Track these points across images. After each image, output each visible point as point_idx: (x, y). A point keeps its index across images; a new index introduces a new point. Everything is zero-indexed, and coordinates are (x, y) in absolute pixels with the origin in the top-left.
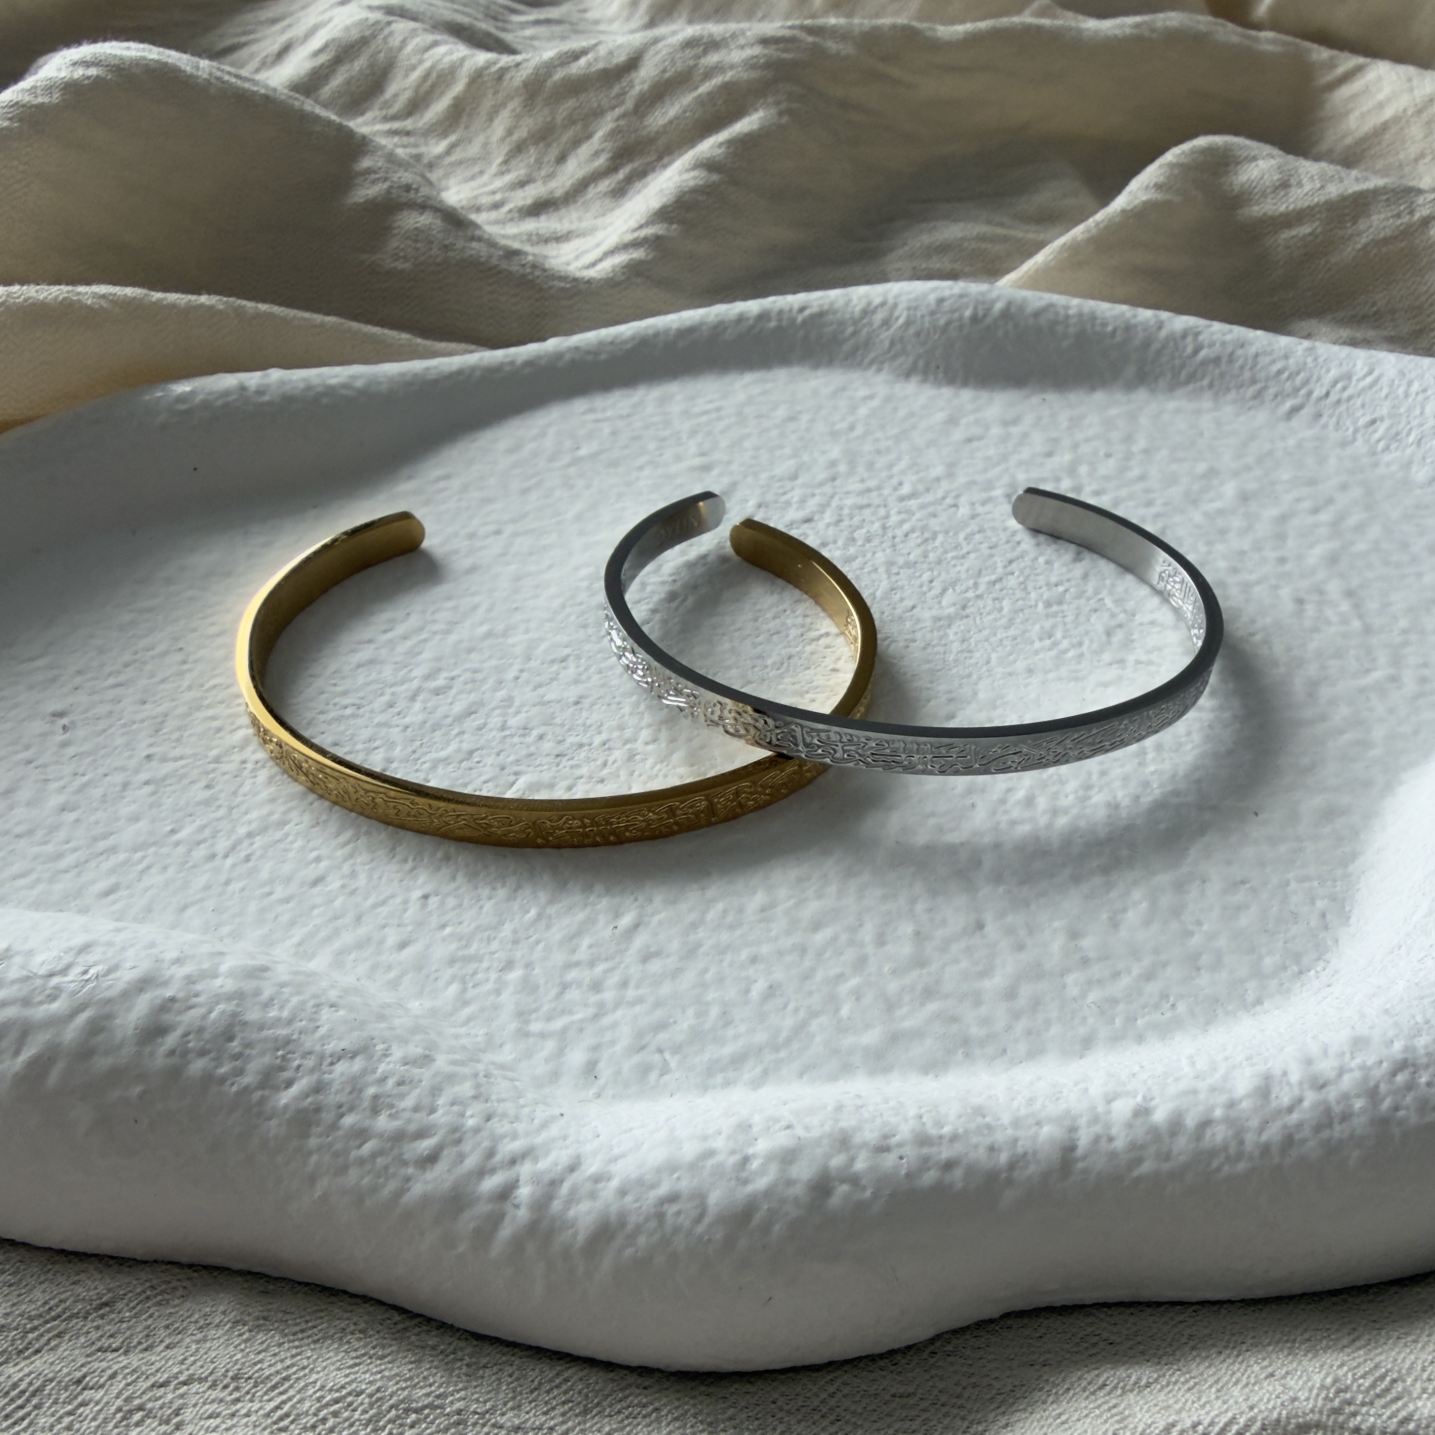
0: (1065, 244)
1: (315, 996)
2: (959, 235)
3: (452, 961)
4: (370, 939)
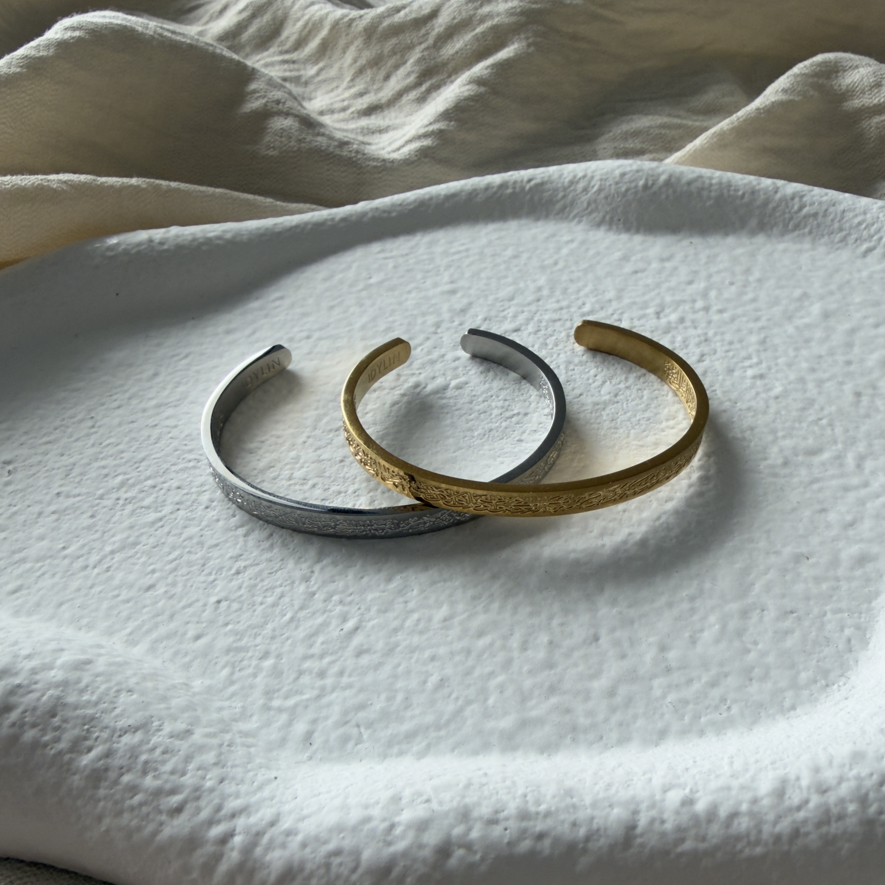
0: (715, 133)
1: (119, 683)
2: (648, 124)
3: (228, 651)
4: (176, 632)
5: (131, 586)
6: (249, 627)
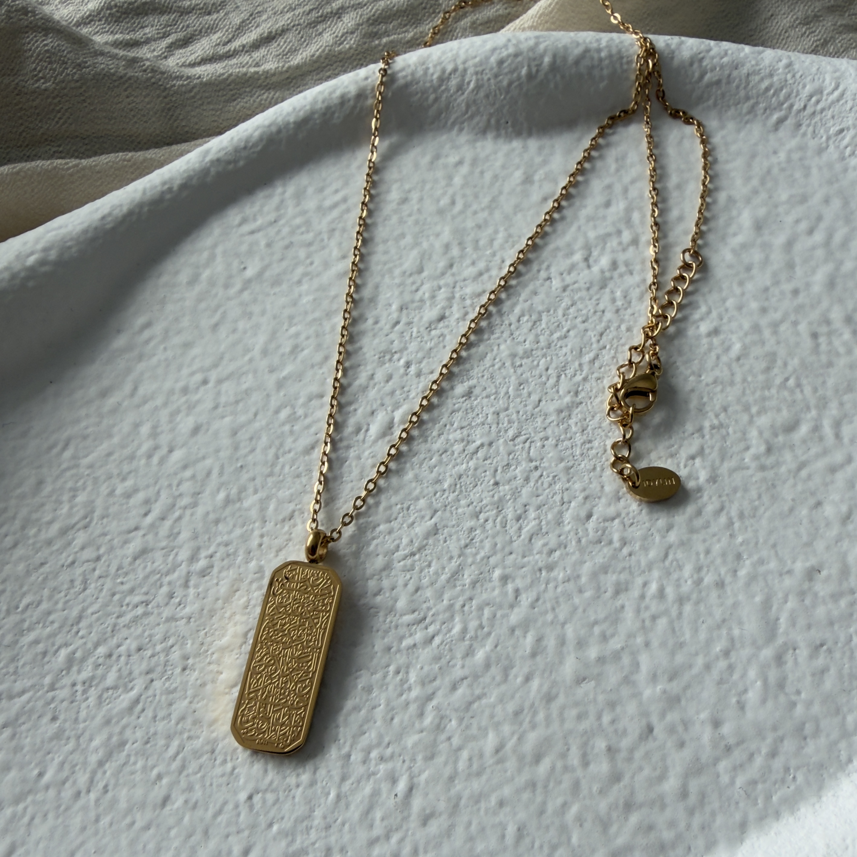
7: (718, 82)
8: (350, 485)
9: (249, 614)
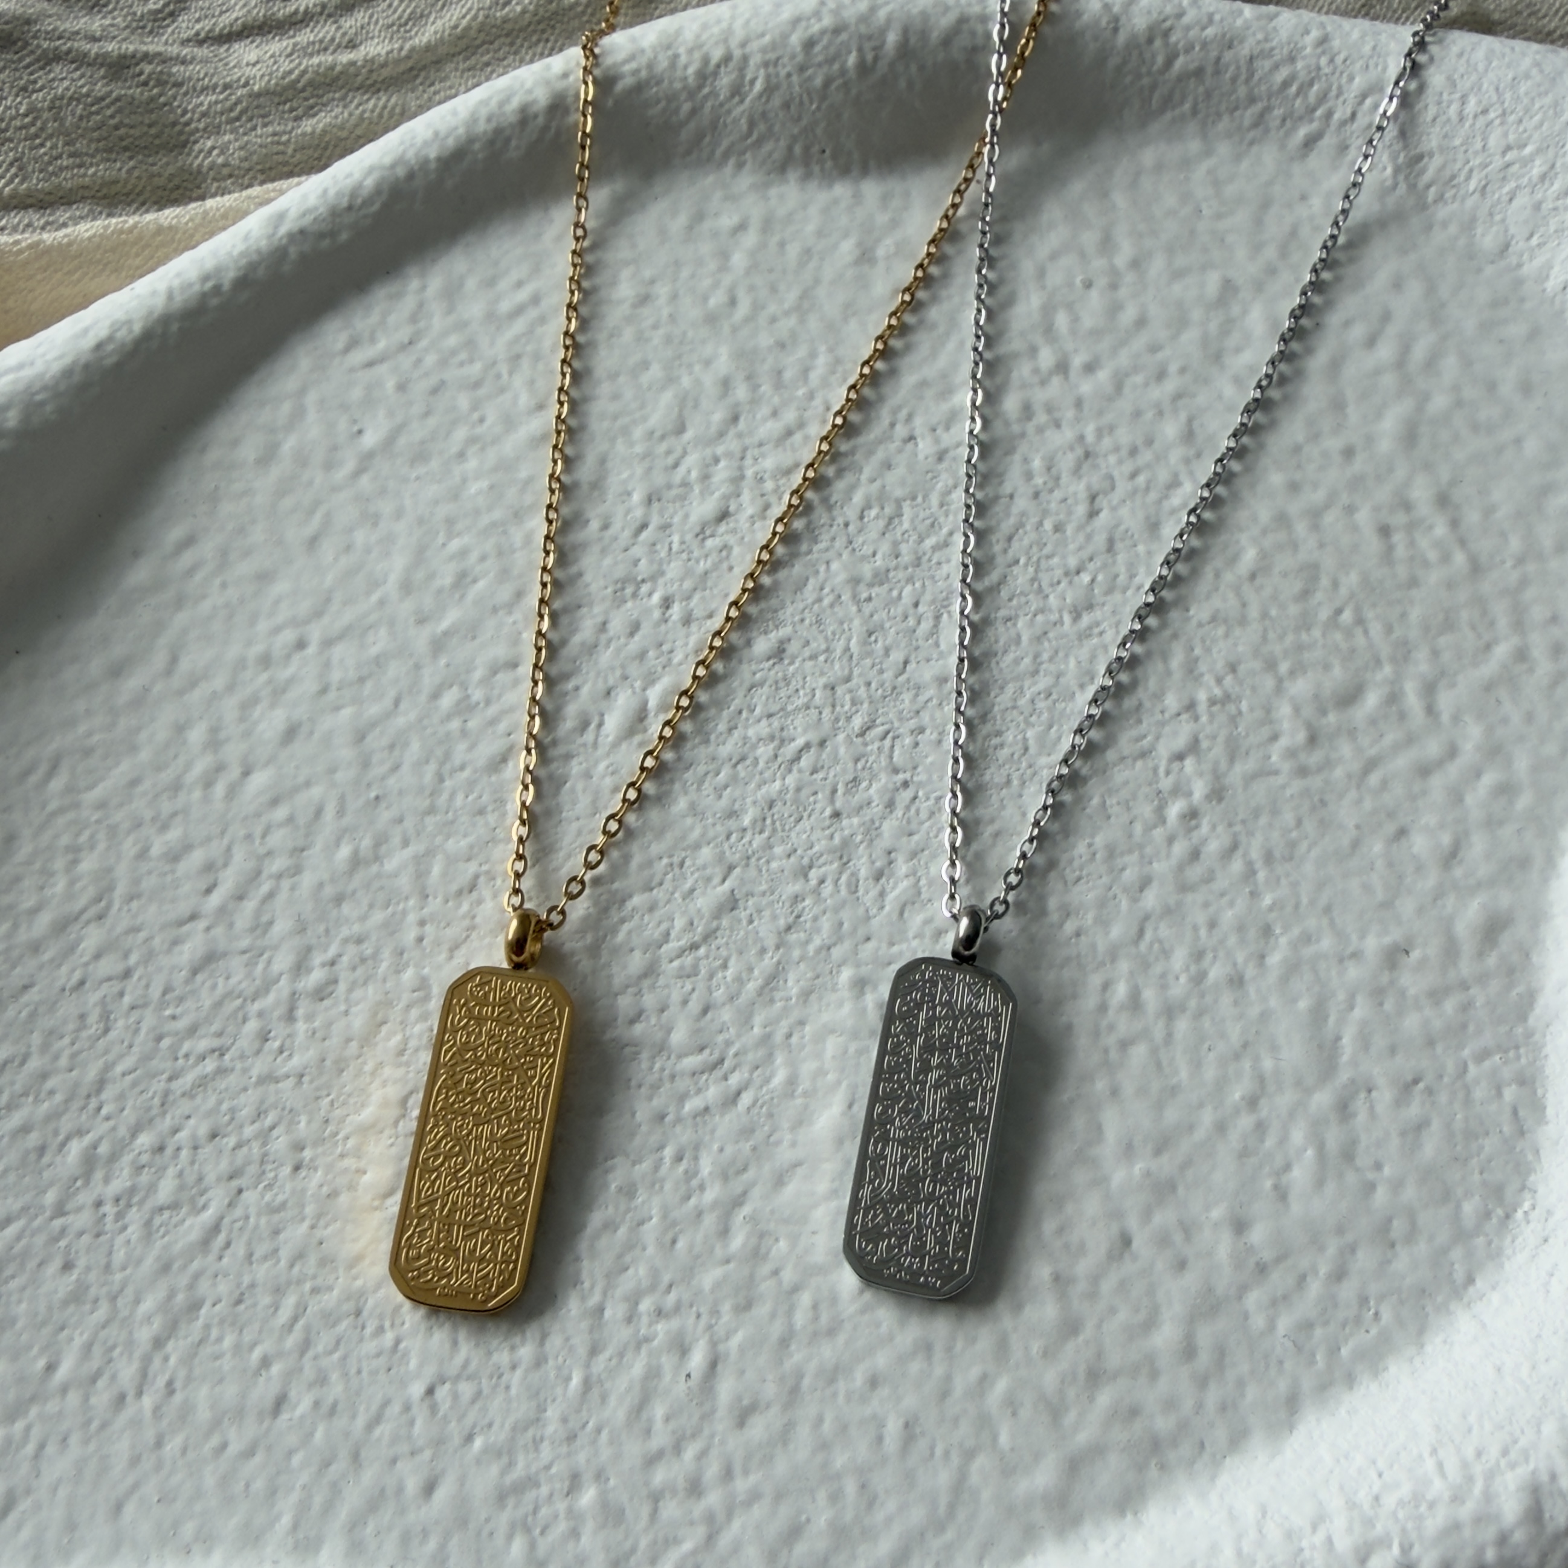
4: (383, 1491)
5: (239, 1414)
6: (514, 1429)
7: (1199, 72)
8: (575, 826)
9: (407, 1064)
